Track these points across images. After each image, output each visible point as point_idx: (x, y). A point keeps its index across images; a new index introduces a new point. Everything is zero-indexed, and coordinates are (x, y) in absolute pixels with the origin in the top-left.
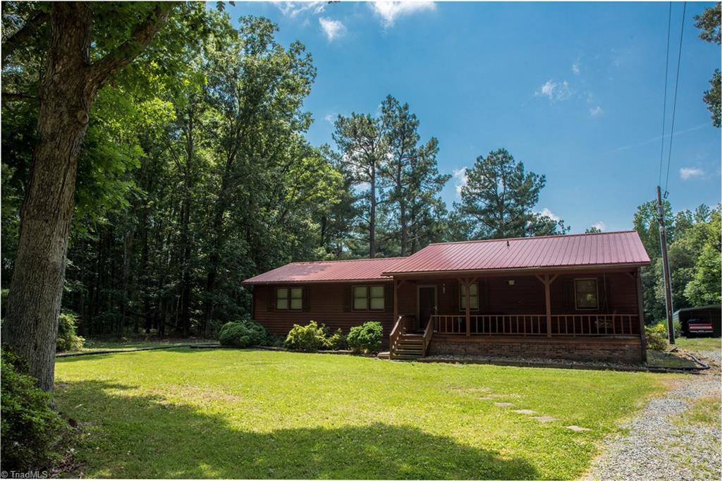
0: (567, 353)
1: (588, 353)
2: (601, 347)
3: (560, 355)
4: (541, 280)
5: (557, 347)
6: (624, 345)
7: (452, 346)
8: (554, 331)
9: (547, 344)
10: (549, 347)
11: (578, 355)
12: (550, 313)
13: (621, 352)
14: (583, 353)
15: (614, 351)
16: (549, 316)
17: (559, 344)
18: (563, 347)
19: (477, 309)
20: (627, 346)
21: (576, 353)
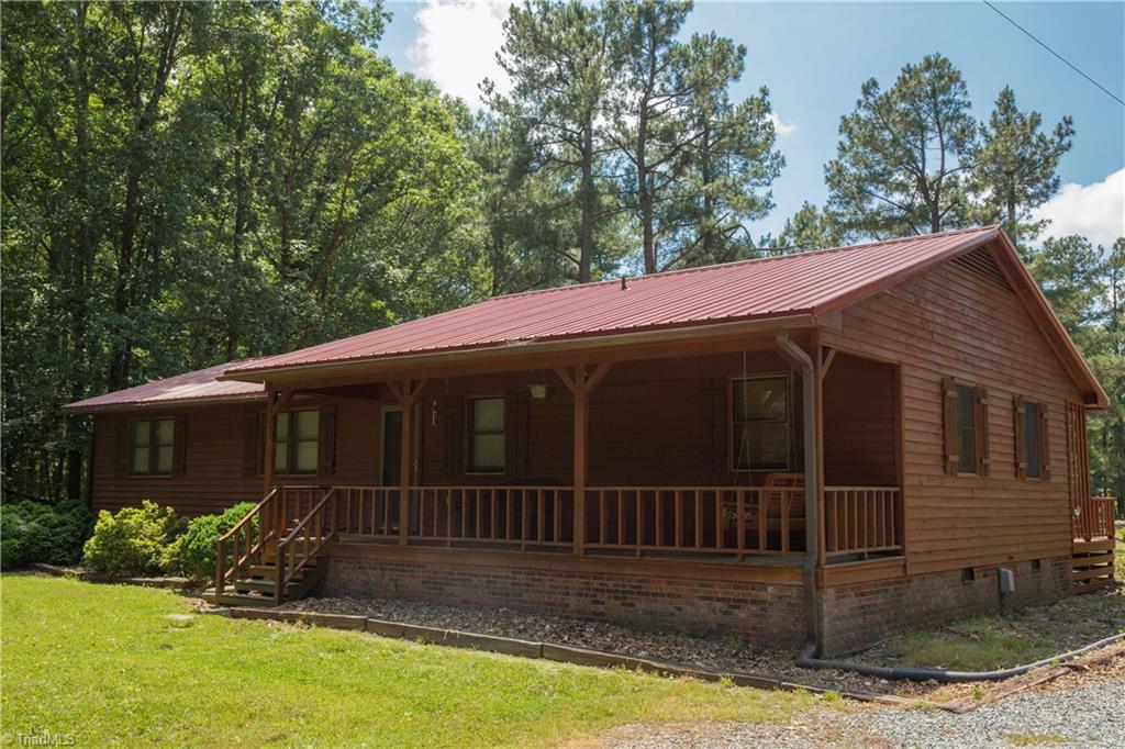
0: (618, 603)
1: (670, 609)
2: (702, 592)
3: (601, 608)
4: (567, 380)
5: (596, 584)
6: (763, 586)
7: (370, 572)
8: (592, 535)
9: (570, 575)
10: (576, 583)
11: (645, 612)
12: (582, 483)
13: (753, 608)
14: (659, 606)
15: (738, 603)
16: (579, 490)
17: (599, 576)
18: (610, 585)
19: (501, 470)
20: (770, 589)
21: (641, 605)
